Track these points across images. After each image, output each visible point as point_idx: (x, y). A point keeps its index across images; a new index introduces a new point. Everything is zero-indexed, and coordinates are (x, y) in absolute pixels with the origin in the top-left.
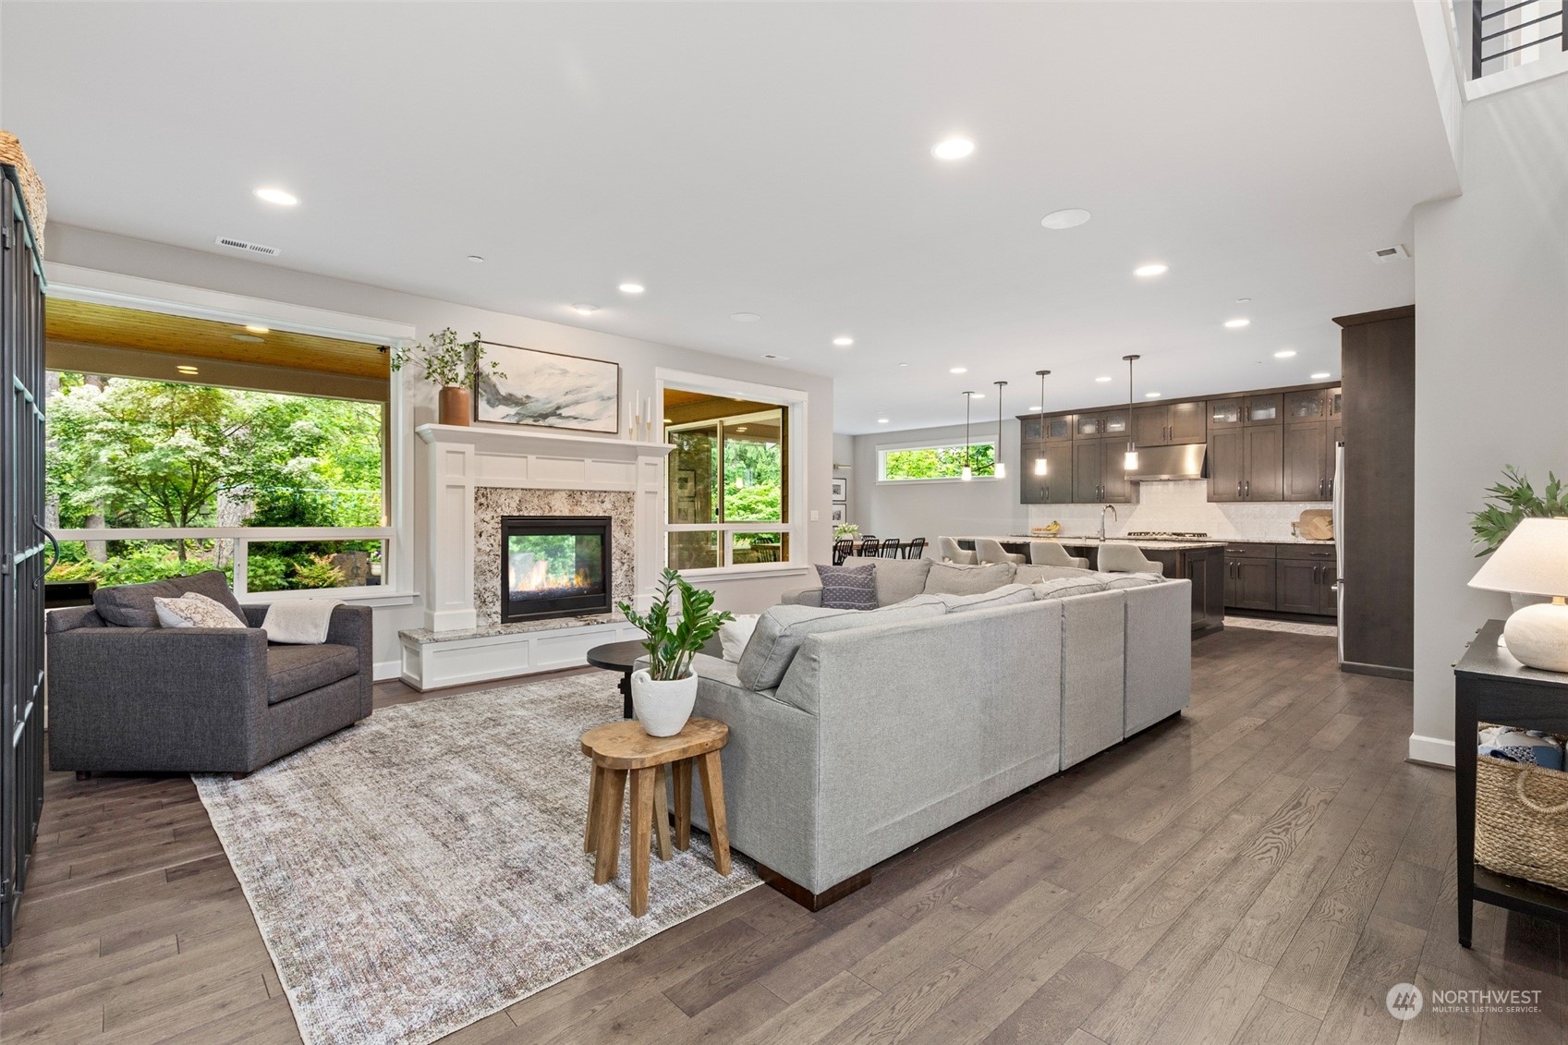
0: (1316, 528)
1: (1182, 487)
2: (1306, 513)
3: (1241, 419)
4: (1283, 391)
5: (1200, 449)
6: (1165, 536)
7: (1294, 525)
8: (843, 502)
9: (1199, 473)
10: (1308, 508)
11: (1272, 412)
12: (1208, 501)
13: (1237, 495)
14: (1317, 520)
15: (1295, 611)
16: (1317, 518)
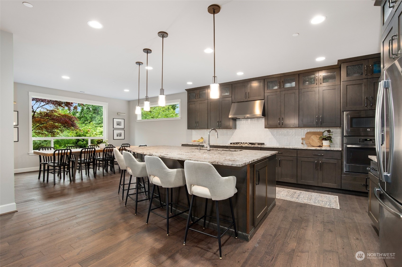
0: (313, 140)
1: (255, 121)
2: (308, 133)
3: (280, 87)
4: (299, 73)
5: (261, 103)
6: (246, 145)
7: (303, 139)
8: (123, 129)
9: (261, 114)
10: (308, 131)
11: (293, 84)
12: (265, 128)
13: (278, 125)
14: (313, 137)
15: (306, 184)
16: (313, 136)
